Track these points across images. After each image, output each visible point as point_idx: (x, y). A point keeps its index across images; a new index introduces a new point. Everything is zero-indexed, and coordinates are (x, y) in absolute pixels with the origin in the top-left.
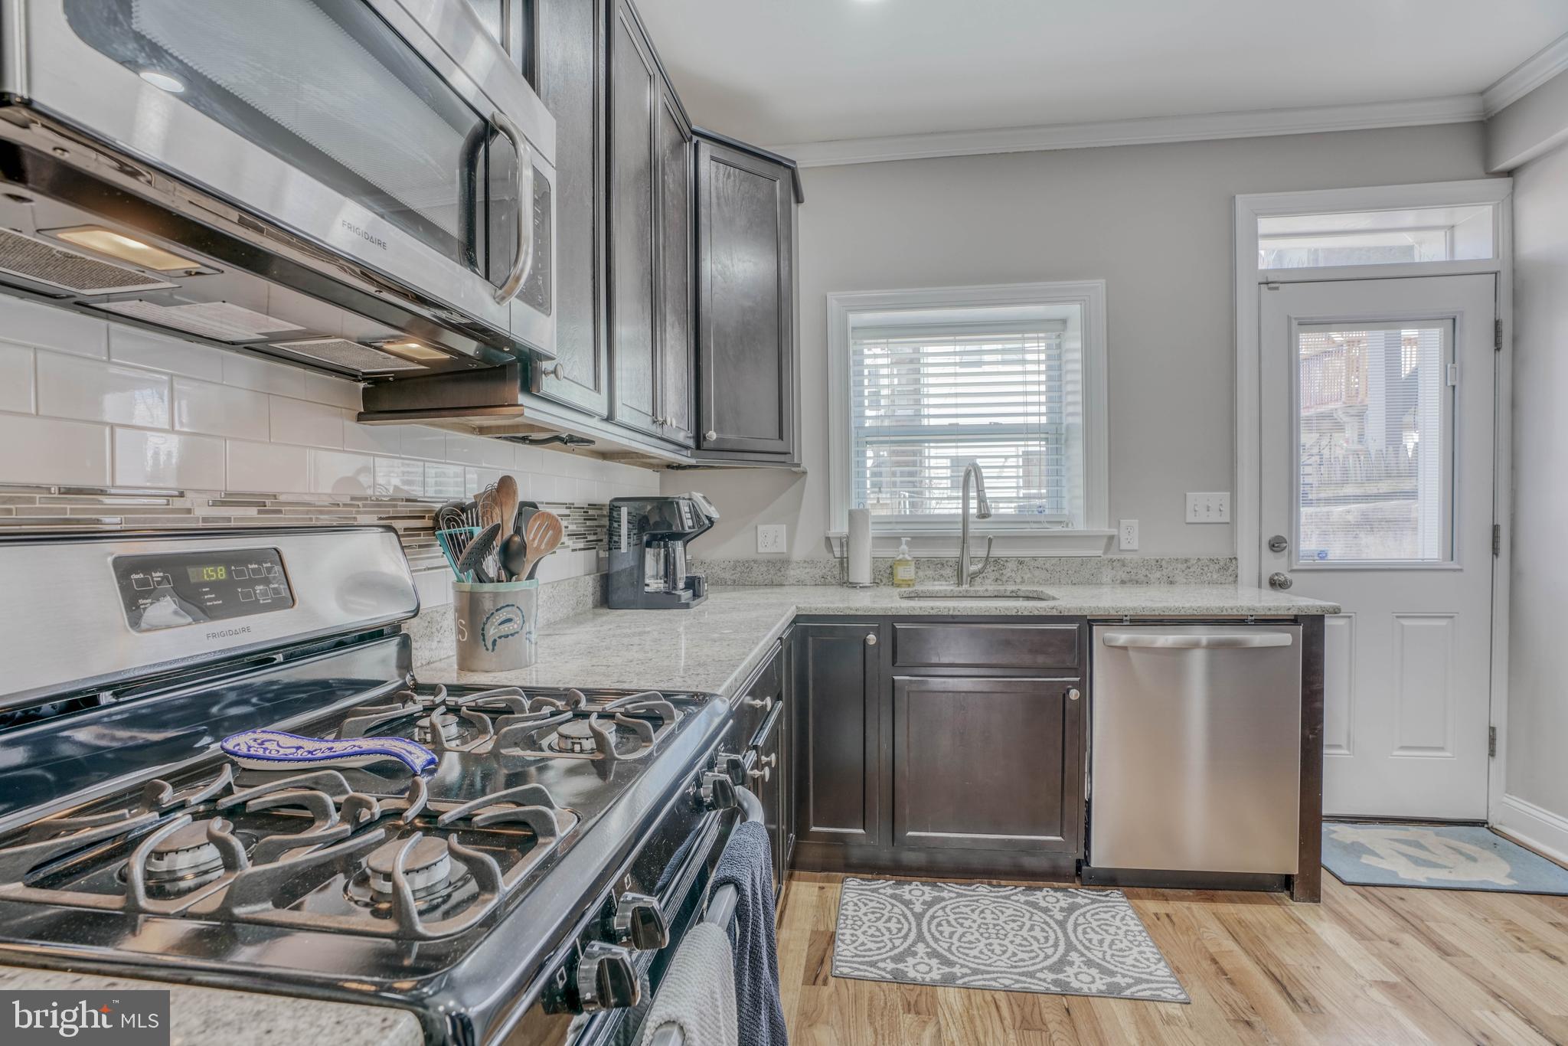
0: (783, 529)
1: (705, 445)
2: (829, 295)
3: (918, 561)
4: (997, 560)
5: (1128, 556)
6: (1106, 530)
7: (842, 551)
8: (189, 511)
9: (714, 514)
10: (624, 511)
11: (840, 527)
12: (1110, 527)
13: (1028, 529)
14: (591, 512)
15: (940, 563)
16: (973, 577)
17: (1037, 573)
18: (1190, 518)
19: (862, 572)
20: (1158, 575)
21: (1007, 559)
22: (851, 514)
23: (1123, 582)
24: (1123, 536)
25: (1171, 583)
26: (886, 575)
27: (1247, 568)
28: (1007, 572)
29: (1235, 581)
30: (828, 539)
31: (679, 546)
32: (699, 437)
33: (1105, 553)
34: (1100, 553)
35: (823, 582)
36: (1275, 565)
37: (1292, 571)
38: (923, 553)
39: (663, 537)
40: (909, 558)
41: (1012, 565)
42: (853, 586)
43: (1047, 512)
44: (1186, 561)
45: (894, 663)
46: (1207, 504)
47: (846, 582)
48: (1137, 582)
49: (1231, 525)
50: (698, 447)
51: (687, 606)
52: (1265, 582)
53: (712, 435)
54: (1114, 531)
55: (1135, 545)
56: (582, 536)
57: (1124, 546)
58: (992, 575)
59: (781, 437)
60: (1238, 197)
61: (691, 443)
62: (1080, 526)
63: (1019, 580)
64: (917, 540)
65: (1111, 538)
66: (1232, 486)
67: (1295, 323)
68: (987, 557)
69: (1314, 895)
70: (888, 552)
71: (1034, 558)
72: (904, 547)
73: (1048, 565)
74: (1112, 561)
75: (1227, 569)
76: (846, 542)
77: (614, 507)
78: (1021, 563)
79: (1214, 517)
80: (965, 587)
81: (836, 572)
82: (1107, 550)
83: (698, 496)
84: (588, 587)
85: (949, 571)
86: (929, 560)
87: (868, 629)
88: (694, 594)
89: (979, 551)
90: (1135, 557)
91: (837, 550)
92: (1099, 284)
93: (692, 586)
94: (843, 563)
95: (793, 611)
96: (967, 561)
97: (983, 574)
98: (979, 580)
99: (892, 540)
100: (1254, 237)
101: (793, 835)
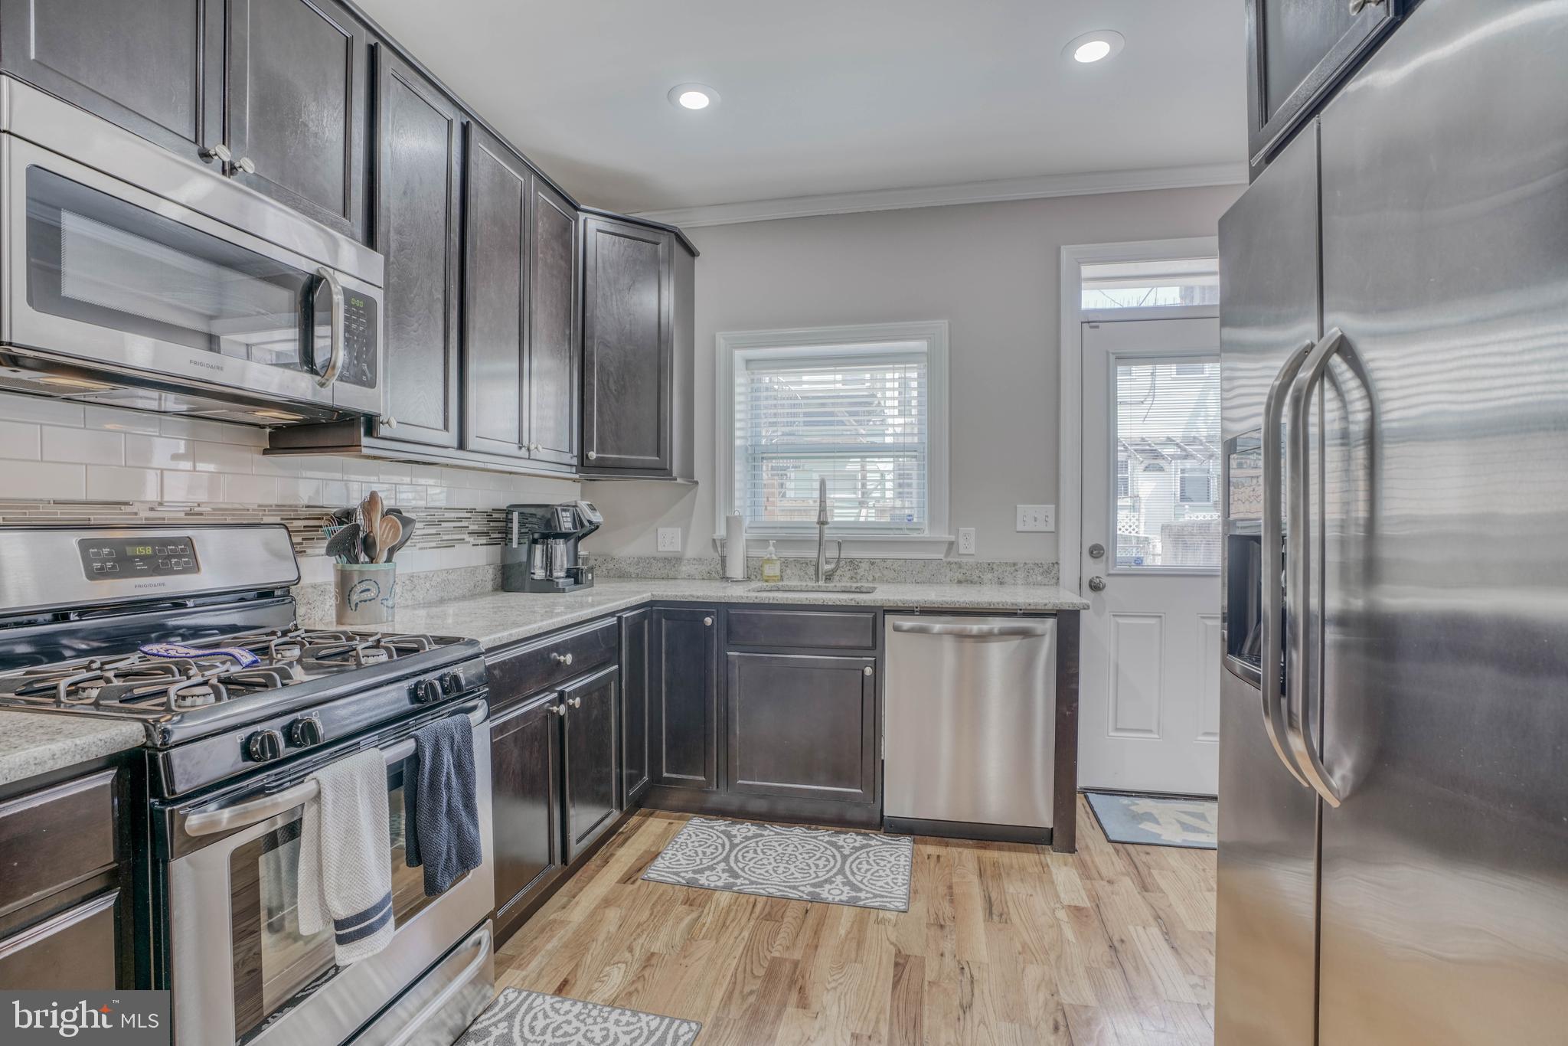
0: (677, 532)
1: (588, 463)
2: (718, 335)
3: (785, 563)
4: (852, 561)
5: (964, 560)
6: (947, 537)
7: (723, 551)
8: (136, 514)
9: (597, 518)
10: (515, 516)
12: (950, 534)
13: (892, 535)
15: (801, 563)
16: (829, 577)
17: (885, 572)
18: (1020, 527)
19: (736, 569)
20: (990, 576)
21: (861, 560)
22: (729, 521)
23: (960, 582)
24: (961, 541)
25: (1001, 583)
26: (753, 572)
27: (1069, 572)
28: (861, 572)
29: (1057, 583)
30: (713, 541)
31: (561, 545)
32: (582, 456)
33: (945, 556)
34: (941, 556)
36: (1094, 569)
37: (1109, 575)
38: (791, 553)
39: (548, 537)
40: (774, 557)
41: (865, 566)
44: (1014, 564)
45: (729, 642)
46: (1032, 516)
47: (725, 578)
48: (972, 582)
49: (1056, 533)
50: (582, 464)
51: (564, 591)
52: (1085, 585)
53: (593, 455)
54: (952, 538)
55: (972, 551)
56: (487, 534)
57: (962, 551)
58: (848, 574)
59: (657, 455)
60: (1063, 247)
61: (576, 462)
62: (926, 534)
63: (870, 579)
64: (782, 542)
65: (951, 544)
66: (1056, 501)
67: (1112, 357)
68: (839, 559)
69: (1069, 846)
70: (755, 552)
71: (884, 560)
72: (771, 548)
73: (895, 566)
74: (950, 563)
75: (1051, 572)
76: (723, 543)
77: (508, 511)
78: (872, 564)
79: (1041, 527)
80: (821, 583)
81: (719, 567)
82: (948, 554)
83: (580, 503)
84: (491, 574)
85: (811, 570)
86: (797, 560)
87: (708, 614)
88: (576, 582)
89: (832, 553)
90: (971, 560)
91: (719, 549)
92: (943, 324)
93: (575, 576)
94: (723, 559)
95: (645, 596)
96: (822, 560)
97: (839, 572)
98: (836, 578)
99: (764, 542)
100: (1077, 282)
101: (646, 778)
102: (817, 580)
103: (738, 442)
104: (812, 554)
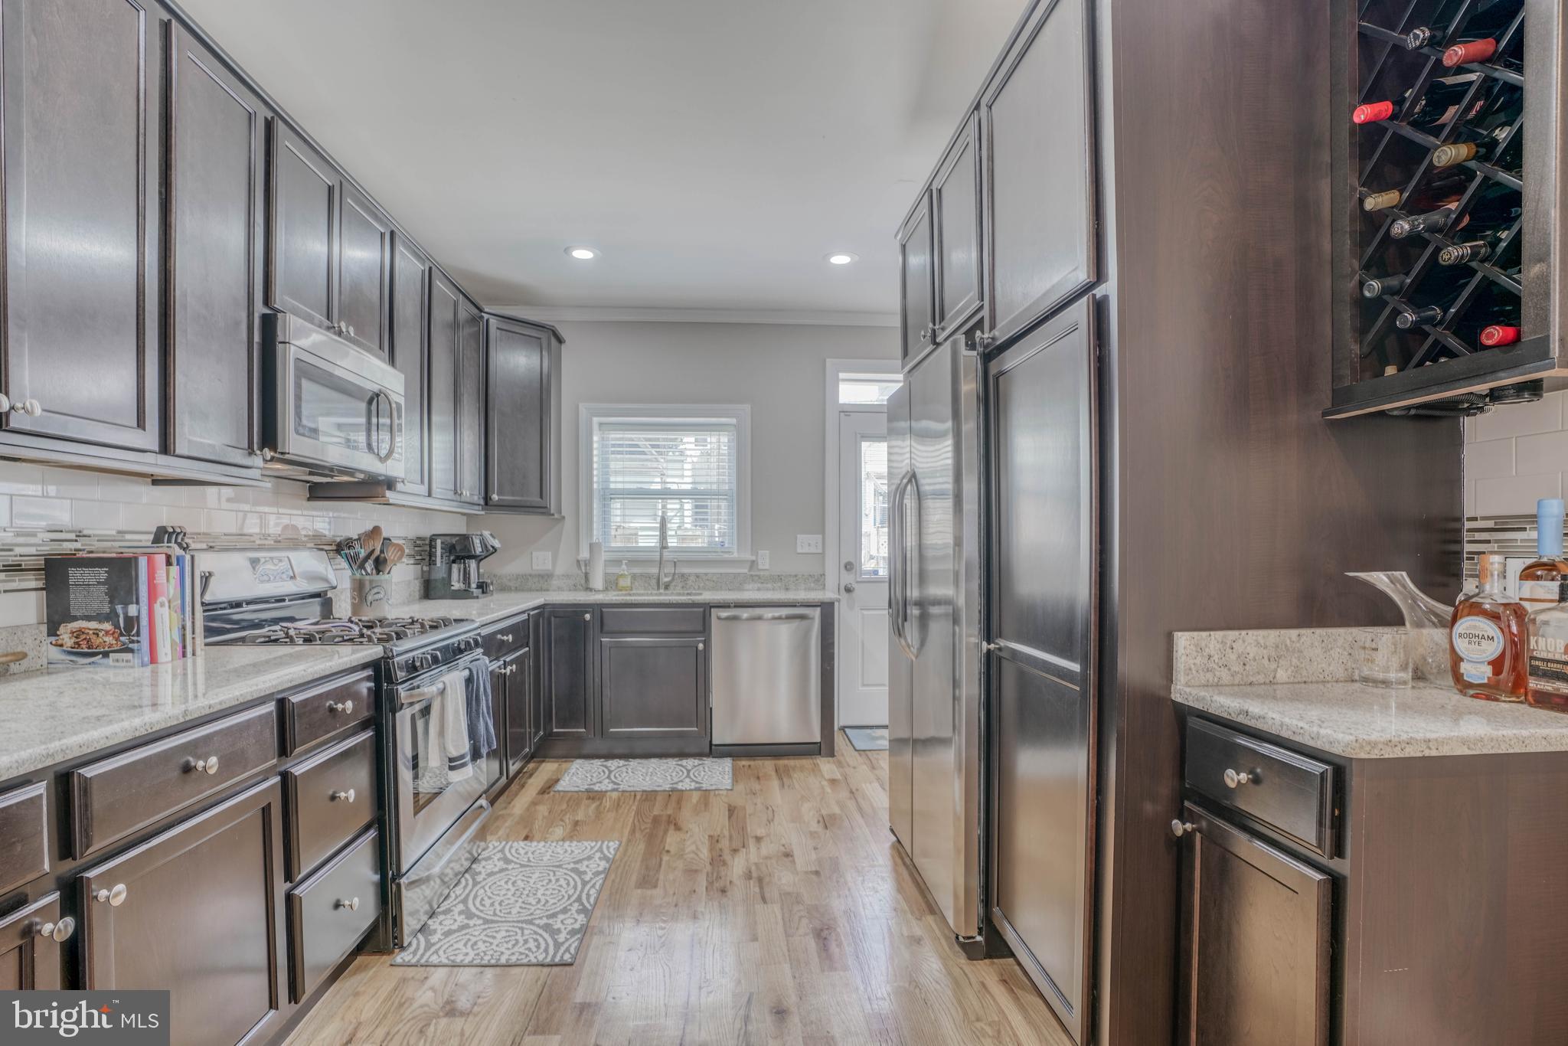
0: (549, 554)
1: (491, 503)
3: (634, 577)
4: (683, 575)
5: (762, 573)
6: (748, 556)
8: (254, 542)
9: (496, 544)
10: (439, 542)
11: (585, 554)
12: (752, 555)
13: (711, 556)
14: (418, 542)
15: (647, 577)
16: (667, 587)
17: (707, 583)
18: (799, 551)
19: (598, 582)
20: (779, 584)
21: (690, 575)
22: (591, 545)
23: (759, 587)
24: (760, 561)
25: (787, 589)
26: (611, 583)
27: (831, 580)
28: (690, 582)
29: (824, 588)
30: (578, 561)
31: (473, 564)
32: (487, 499)
33: (749, 571)
34: (746, 571)
35: (575, 588)
36: (848, 579)
37: (857, 582)
38: (637, 570)
39: (464, 558)
40: (626, 573)
41: (692, 578)
42: (591, 590)
43: (726, 545)
44: (796, 576)
45: (601, 631)
46: (807, 543)
47: (588, 587)
48: (766, 589)
49: (823, 554)
50: (486, 504)
51: (477, 597)
52: (842, 588)
53: (495, 497)
54: (754, 558)
55: (767, 567)
56: (414, 556)
57: (760, 567)
58: (680, 585)
59: (541, 497)
60: (828, 360)
61: (482, 502)
62: (736, 555)
63: (696, 587)
64: (632, 562)
65: (753, 562)
66: (823, 532)
67: (859, 436)
68: (674, 574)
69: (829, 753)
70: (612, 570)
71: (706, 574)
72: (624, 567)
73: (714, 578)
74: (752, 575)
75: (819, 580)
76: (587, 563)
77: (432, 539)
78: (698, 577)
79: (813, 550)
80: (662, 591)
81: (584, 581)
82: (750, 569)
83: (486, 533)
84: (416, 586)
85: (654, 582)
86: (641, 575)
87: (587, 612)
88: (483, 592)
89: (669, 569)
90: (767, 573)
91: (583, 568)
92: (747, 407)
93: (483, 587)
94: (586, 576)
95: (539, 600)
96: (662, 575)
97: (673, 584)
98: (672, 587)
99: (617, 562)
100: (837, 381)
101: (542, 733)
102: (658, 588)
103: (595, 486)
104: (654, 570)
